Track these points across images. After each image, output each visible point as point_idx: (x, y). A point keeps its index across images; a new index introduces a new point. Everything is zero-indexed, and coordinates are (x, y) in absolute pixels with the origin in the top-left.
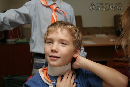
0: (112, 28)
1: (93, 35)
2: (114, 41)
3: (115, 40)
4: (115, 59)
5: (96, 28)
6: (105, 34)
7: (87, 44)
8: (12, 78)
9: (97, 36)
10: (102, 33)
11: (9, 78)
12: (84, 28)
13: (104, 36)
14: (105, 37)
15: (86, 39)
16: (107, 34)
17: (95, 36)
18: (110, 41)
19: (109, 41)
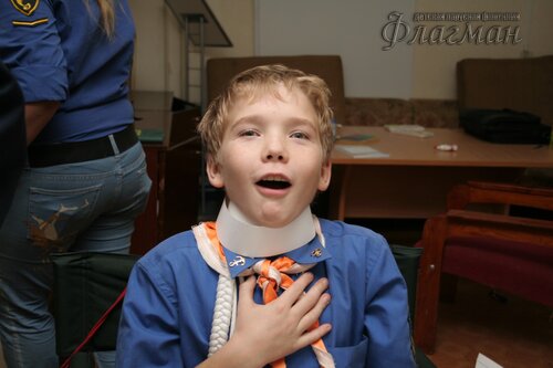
0: (446, 104)
1: (382, 125)
2: (452, 151)
3: (455, 148)
4: (453, 213)
5: (391, 103)
6: (421, 123)
7: (355, 157)
8: (84, 261)
9: (393, 128)
10: (412, 122)
11: (76, 263)
12: (349, 102)
13: (417, 131)
14: (422, 136)
15: (355, 140)
16: (429, 124)
17: (387, 130)
18: (440, 150)
19: (435, 148)
